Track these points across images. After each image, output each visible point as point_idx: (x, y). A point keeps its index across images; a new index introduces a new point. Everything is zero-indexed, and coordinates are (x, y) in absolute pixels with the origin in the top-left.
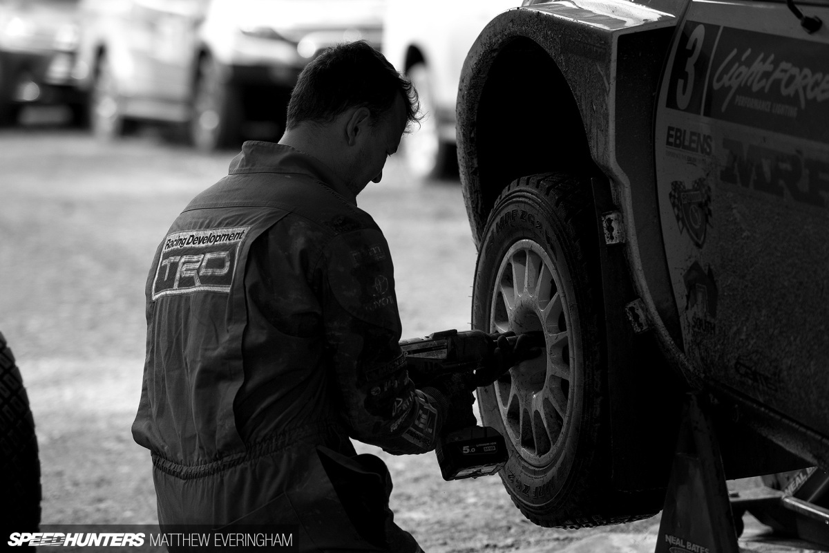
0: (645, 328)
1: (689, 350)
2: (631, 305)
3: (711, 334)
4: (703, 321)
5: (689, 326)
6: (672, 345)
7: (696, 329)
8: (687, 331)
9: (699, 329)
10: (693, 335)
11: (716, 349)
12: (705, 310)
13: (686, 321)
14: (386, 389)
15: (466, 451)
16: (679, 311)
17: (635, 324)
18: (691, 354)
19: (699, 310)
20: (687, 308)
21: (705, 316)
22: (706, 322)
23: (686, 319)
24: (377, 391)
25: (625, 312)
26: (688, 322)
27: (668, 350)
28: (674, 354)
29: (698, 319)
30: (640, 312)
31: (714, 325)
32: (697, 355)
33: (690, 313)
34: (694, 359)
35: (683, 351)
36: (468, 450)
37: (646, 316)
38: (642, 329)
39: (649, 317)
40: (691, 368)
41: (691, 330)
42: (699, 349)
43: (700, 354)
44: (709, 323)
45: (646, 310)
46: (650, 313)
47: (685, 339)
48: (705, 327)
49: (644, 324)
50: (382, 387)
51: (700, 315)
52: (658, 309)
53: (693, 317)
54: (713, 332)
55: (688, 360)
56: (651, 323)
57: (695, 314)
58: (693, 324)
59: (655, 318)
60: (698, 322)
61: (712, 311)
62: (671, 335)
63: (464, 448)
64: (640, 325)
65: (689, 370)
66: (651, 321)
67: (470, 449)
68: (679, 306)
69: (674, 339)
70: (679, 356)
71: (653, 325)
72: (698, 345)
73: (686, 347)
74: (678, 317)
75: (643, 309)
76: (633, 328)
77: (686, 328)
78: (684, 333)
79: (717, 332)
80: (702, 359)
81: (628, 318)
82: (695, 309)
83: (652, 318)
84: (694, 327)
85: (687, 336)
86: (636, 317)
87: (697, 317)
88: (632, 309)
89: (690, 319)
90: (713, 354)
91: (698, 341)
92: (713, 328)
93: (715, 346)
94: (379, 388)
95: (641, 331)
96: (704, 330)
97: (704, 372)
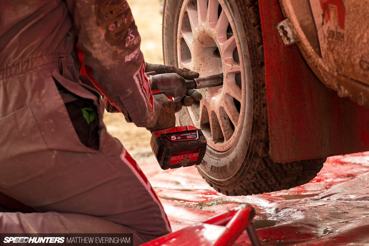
0: (292, 41)
1: (325, 55)
2: (281, 24)
3: (341, 41)
4: (335, 33)
5: (325, 37)
6: (313, 52)
7: (330, 39)
8: (323, 41)
9: (332, 38)
10: (328, 44)
11: (345, 52)
12: (336, 24)
13: (322, 34)
14: (119, 25)
15: (174, 138)
16: (317, 27)
17: (284, 38)
18: (327, 58)
19: (332, 24)
20: (323, 24)
21: (337, 28)
22: (337, 33)
23: (322, 33)
24: (113, 27)
25: (277, 30)
26: (324, 35)
27: (310, 57)
28: (314, 59)
29: (331, 31)
30: (288, 29)
31: (343, 35)
32: (331, 58)
33: (325, 28)
34: (329, 62)
35: (321, 57)
36: (175, 138)
37: (293, 32)
38: (290, 42)
39: (295, 32)
40: (327, 69)
41: (326, 40)
42: (333, 53)
43: (334, 57)
44: (340, 33)
45: (292, 27)
46: (295, 30)
47: (323, 48)
48: (337, 36)
49: (291, 39)
50: (116, 23)
51: (333, 28)
52: (301, 26)
53: (328, 31)
54: (342, 39)
55: (325, 63)
56: (296, 37)
57: (329, 28)
58: (328, 35)
59: (299, 33)
60: (331, 34)
61: (341, 23)
62: (312, 45)
63: (172, 137)
64: (288, 39)
65: (326, 71)
66: (296, 36)
67: (177, 137)
68: (317, 23)
69: (314, 48)
70: (318, 60)
71: (298, 38)
72: (332, 51)
73: (323, 53)
74: (317, 31)
75: (290, 26)
76: (283, 42)
77: (323, 39)
78: (321, 43)
79: (346, 39)
80: (335, 61)
81: (279, 34)
82: (329, 24)
83: (297, 33)
84: (328, 37)
85: (324, 45)
86: (285, 33)
87: (330, 30)
88: (282, 27)
89: (326, 33)
90: (343, 56)
91: (332, 48)
92: (343, 37)
93: (345, 49)
94: (114, 25)
95: (289, 43)
96: (336, 39)
97: (337, 71)
